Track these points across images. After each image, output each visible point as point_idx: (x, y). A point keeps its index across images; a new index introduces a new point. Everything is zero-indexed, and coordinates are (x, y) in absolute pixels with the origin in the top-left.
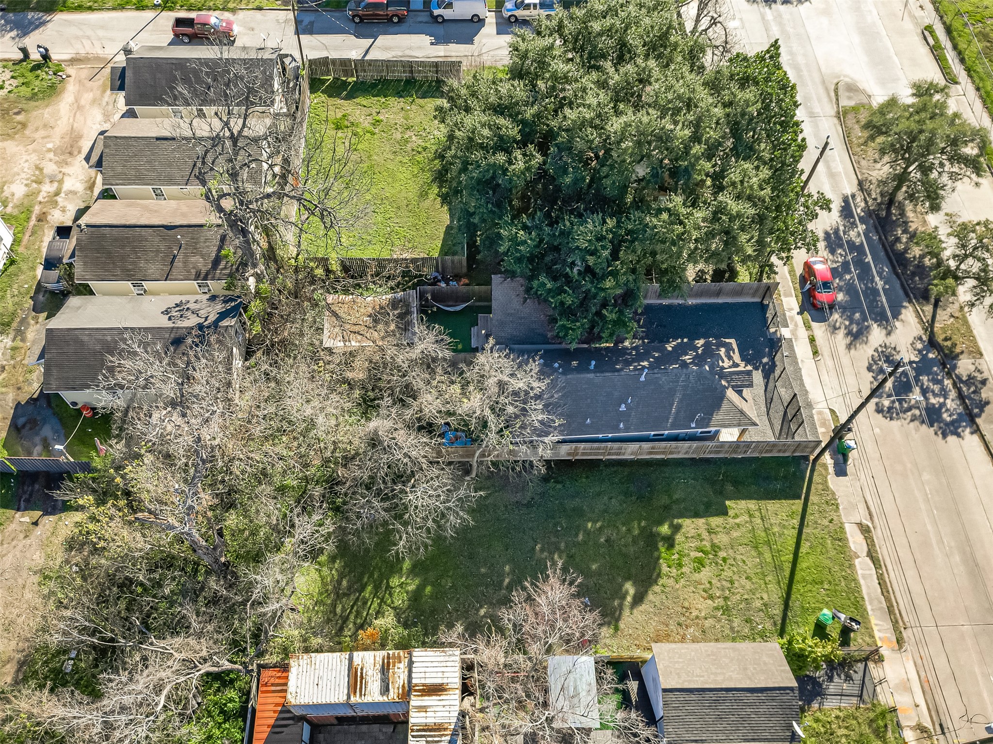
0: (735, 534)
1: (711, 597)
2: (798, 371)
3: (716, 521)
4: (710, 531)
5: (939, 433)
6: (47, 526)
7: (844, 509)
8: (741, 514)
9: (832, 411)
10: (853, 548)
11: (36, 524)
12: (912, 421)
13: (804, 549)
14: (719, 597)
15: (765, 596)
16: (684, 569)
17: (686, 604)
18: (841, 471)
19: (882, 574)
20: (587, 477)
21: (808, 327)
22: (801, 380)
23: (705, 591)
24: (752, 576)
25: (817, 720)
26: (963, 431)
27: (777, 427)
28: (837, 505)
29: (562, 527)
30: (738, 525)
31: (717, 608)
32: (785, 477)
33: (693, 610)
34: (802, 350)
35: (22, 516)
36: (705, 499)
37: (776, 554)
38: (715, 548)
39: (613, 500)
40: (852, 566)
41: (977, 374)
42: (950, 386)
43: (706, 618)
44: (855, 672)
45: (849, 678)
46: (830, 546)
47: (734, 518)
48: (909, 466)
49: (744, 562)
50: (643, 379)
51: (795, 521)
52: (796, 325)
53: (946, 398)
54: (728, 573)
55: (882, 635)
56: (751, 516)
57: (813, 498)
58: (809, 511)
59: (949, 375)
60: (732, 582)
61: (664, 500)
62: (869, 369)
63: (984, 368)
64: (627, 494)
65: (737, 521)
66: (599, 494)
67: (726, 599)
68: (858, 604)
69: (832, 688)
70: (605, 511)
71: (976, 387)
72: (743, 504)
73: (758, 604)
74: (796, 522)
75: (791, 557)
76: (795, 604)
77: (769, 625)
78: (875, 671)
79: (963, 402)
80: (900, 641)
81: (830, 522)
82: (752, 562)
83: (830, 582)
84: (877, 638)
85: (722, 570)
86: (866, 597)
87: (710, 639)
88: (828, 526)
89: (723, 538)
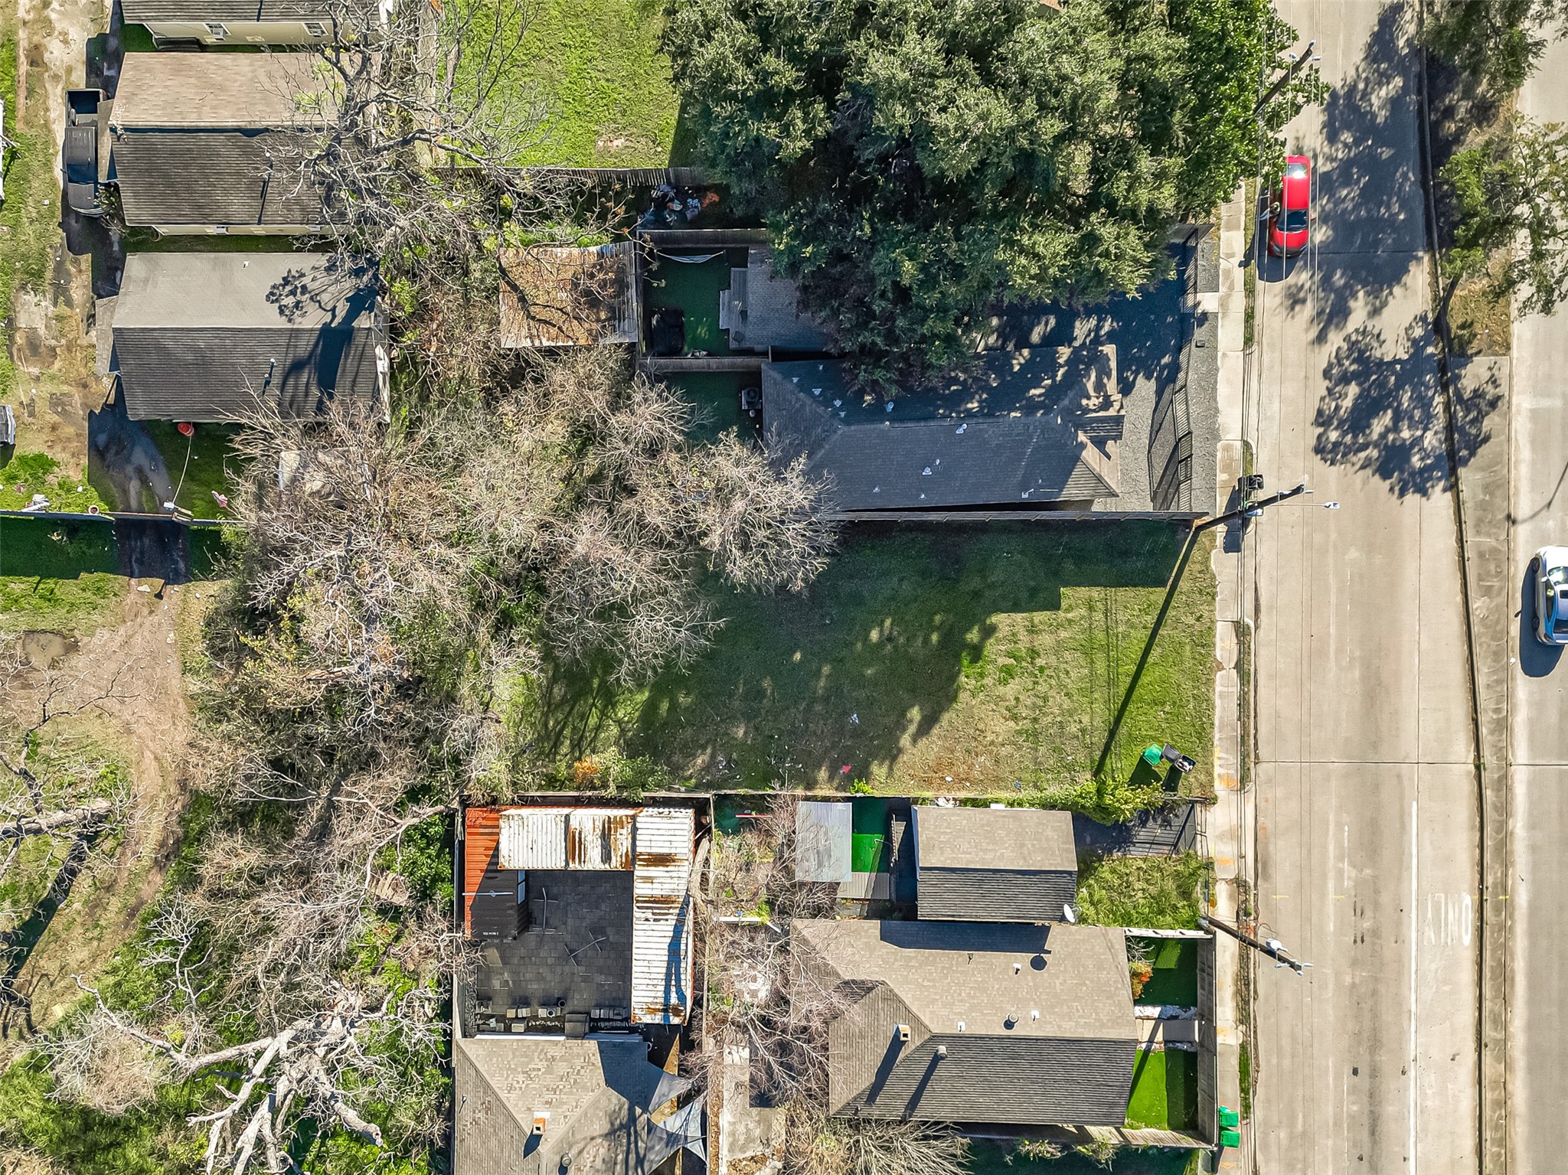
0: (1063, 634)
1: (1015, 718)
2: (1213, 372)
3: (1039, 617)
4: (1032, 630)
5: (1397, 489)
6: (174, 598)
7: (1222, 600)
8: (1077, 606)
9: (1246, 445)
10: (1218, 657)
11: (159, 596)
12: (1363, 467)
13: (1150, 660)
14: (1025, 718)
15: (1086, 719)
16: (988, 681)
17: (981, 726)
18: (1233, 545)
19: (1245, 693)
20: (873, 548)
21: (1250, 291)
22: (1214, 389)
23: (1008, 709)
24: (1074, 692)
25: (1113, 871)
26: (1433, 487)
27: (1158, 472)
28: (1214, 596)
29: (832, 620)
30: (1070, 621)
31: (1019, 733)
32: (1151, 553)
33: (988, 734)
34: (1229, 334)
35: (140, 584)
36: (1032, 583)
37: (1113, 663)
38: (1034, 653)
39: (905, 583)
40: (1210, 682)
41: (1490, 389)
42: (1440, 409)
43: (1003, 745)
44: (1176, 816)
45: (1167, 823)
46: (1188, 653)
47: (1067, 611)
48: (1333, 536)
49: (1067, 673)
50: (960, 431)
51: (1148, 618)
52: (1231, 288)
53: (1426, 429)
54: (1042, 688)
55: (1223, 771)
56: (1091, 609)
57: (1184, 585)
58: (1173, 604)
59: (1445, 388)
60: (1045, 699)
61: (975, 583)
62: (1327, 374)
63: (1502, 376)
64: (924, 574)
65: (1070, 616)
66: (885, 573)
67: (1034, 720)
68: (1203, 734)
69: (1142, 834)
70: (893, 598)
71: (1480, 412)
72: (1083, 592)
73: (1073, 728)
74: (1150, 619)
75: (1133, 668)
76: (1123, 730)
77: (1081, 757)
78: (1202, 816)
79: (1449, 439)
80: (1244, 780)
81: (1198, 620)
82: (1077, 674)
83: (1174, 703)
84: (1216, 776)
85: (1035, 683)
86: (1217, 723)
87: (1004, 771)
88: (1193, 626)
89: (1046, 640)
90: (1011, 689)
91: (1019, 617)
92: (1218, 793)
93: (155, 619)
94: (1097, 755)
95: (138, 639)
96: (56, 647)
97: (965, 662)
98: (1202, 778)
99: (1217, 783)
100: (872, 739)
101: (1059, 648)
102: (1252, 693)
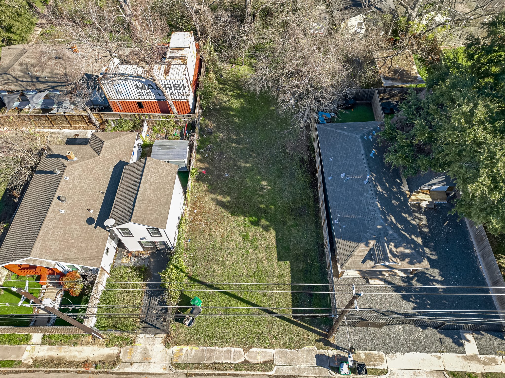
0: (265, 262)
1: (222, 240)
2: (427, 350)
3: (274, 251)
4: (267, 248)
7: (286, 353)
10: (252, 350)
13: (251, 309)
14: (222, 244)
15: (220, 273)
16: (241, 227)
17: (220, 225)
18: (321, 360)
19: (230, 369)
23: (227, 236)
24: (234, 267)
29: (271, 167)
30: (272, 266)
31: (215, 241)
33: (216, 228)
34: (455, 361)
36: (292, 248)
37: (249, 288)
38: (255, 248)
39: (289, 194)
40: (236, 344)
43: (210, 234)
45: (159, 317)
46: (255, 330)
47: (278, 265)
49: (245, 264)
55: (184, 352)
56: (279, 276)
57: (295, 328)
58: (283, 322)
60: (231, 253)
61: (290, 222)
64: (294, 202)
65: (275, 265)
67: (221, 249)
68: (207, 339)
69: (154, 303)
72: (288, 273)
73: (215, 267)
74: (274, 308)
75: (246, 298)
77: (200, 270)
78: (159, 338)
80: (178, 366)
81: (274, 337)
82: (244, 268)
83: (225, 321)
84: (182, 347)
85: (240, 249)
86: (213, 348)
87: (196, 234)
88: (271, 333)
89: (262, 254)
90: (237, 237)
91: (274, 241)
92: (171, 348)
94: (200, 278)
97: (251, 219)
98: (181, 337)
99: (176, 348)
100: (216, 181)
101: (258, 260)
102: (229, 372)
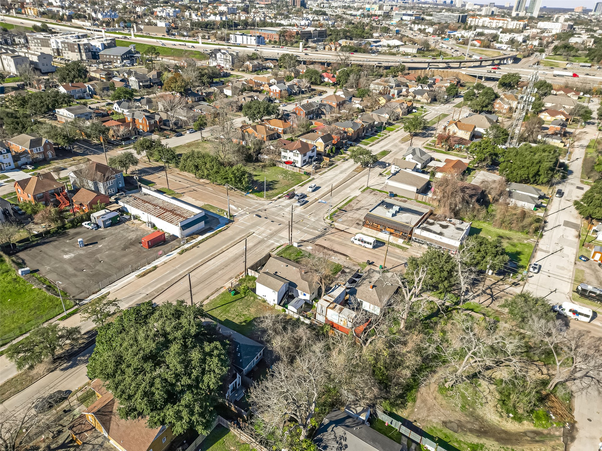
0: (229, 316)
1: (249, 310)
3: (231, 319)
8: (223, 318)
15: (238, 304)
16: (248, 316)
17: (255, 312)
24: (236, 308)
36: (227, 324)
37: (226, 308)
38: (237, 316)
40: (214, 299)
54: (240, 311)
55: (224, 290)
56: (221, 316)
65: (226, 317)
68: (222, 294)
72: (220, 319)
73: (241, 304)
76: (233, 300)
77: (244, 300)
80: (222, 288)
82: (233, 310)
83: (222, 299)
86: (218, 294)
90: (246, 313)
91: (234, 321)
92: (228, 288)
93: (419, 416)
94: (241, 299)
95: (425, 414)
96: (449, 425)
101: (232, 314)
